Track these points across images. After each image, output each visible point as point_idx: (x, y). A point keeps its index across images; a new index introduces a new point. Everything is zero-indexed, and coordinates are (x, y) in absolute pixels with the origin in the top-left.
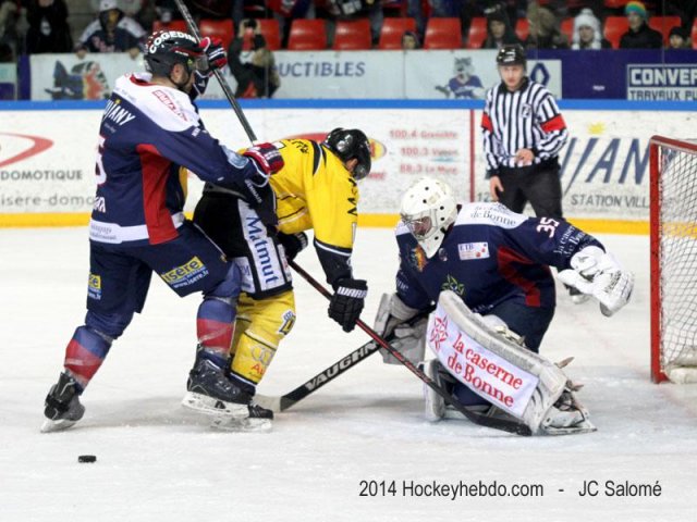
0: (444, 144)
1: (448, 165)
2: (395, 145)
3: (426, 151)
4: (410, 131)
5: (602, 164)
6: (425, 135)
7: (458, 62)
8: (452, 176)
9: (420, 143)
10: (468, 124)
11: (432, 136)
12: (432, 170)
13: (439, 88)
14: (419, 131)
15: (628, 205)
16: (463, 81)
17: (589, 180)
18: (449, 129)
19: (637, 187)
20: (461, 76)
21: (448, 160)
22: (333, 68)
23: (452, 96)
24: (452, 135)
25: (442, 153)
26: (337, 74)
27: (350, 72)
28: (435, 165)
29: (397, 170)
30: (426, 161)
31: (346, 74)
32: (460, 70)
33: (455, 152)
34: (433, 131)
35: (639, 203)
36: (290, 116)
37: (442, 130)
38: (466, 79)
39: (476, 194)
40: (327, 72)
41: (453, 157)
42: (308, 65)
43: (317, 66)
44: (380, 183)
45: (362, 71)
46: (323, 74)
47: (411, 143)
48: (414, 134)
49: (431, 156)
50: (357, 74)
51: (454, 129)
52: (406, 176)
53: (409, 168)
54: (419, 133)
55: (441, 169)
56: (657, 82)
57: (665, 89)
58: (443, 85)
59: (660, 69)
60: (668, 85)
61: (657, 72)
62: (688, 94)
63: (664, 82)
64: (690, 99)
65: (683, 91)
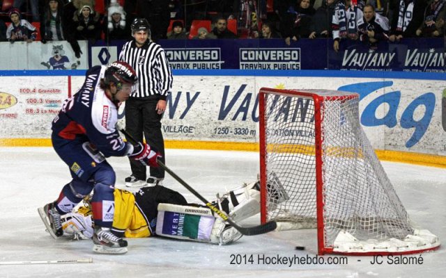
0: (53, 97)
1: (55, 109)
2: (23, 98)
3: (42, 101)
4: (32, 89)
6: (40, 91)
7: (55, 48)
9: (38, 96)
10: (67, 84)
11: (45, 91)
12: (46, 112)
13: (43, 63)
15: (165, 131)
16: (58, 59)
18: (55, 87)
19: (171, 120)
20: (57, 56)
21: (55, 106)
23: (52, 68)
24: (58, 91)
25: (51, 102)
28: (47, 109)
29: (24, 112)
30: (41, 107)
32: (56, 53)
33: (59, 101)
34: (46, 89)
35: (172, 130)
37: (51, 88)
38: (60, 58)
41: (58, 104)
44: (14, 120)
47: (33, 96)
48: (34, 91)
49: (44, 104)
51: (59, 87)
52: (30, 116)
53: (31, 110)
54: (37, 89)
55: (51, 111)
56: (175, 59)
57: (180, 63)
58: (46, 62)
59: (178, 51)
60: (182, 60)
61: (175, 52)
62: (194, 65)
63: (180, 58)
64: (196, 68)
65: (191, 64)
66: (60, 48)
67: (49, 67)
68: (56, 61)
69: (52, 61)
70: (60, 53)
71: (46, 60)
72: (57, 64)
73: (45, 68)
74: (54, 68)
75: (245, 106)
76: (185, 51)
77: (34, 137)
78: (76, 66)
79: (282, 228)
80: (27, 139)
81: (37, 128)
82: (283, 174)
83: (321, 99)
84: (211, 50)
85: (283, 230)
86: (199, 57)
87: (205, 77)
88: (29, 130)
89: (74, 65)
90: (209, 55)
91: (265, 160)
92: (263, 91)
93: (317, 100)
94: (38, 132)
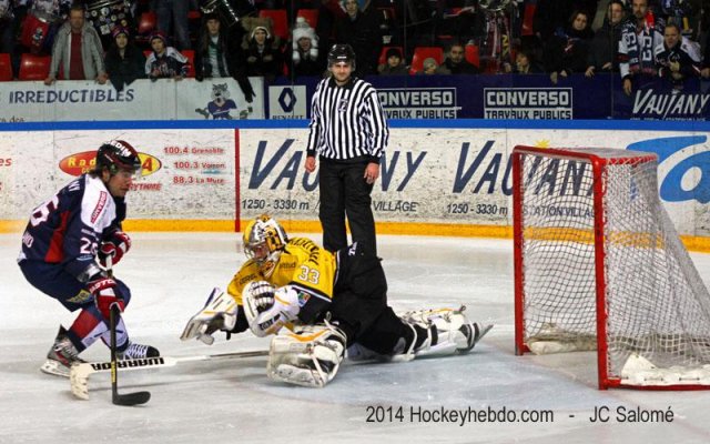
0: (212, 159)
1: (216, 177)
2: (169, 160)
3: (196, 165)
4: (182, 148)
6: (195, 151)
7: (215, 88)
8: (219, 186)
9: (191, 158)
10: (233, 140)
11: (202, 151)
12: (203, 181)
13: (198, 110)
14: (190, 147)
18: (217, 145)
19: (384, 193)
20: (219, 100)
21: (215, 173)
22: (106, 94)
23: (211, 117)
24: (220, 151)
25: (210, 166)
26: (110, 100)
27: (121, 98)
28: (205, 176)
29: (172, 181)
30: (196, 173)
31: (118, 99)
33: (222, 165)
34: (203, 147)
35: (386, 207)
37: (210, 146)
38: (223, 102)
39: (242, 201)
40: (101, 98)
41: (221, 170)
42: (84, 92)
43: (92, 92)
44: (156, 193)
45: (132, 97)
46: (97, 100)
47: (184, 158)
48: (186, 150)
49: (201, 169)
50: (127, 99)
51: (221, 146)
52: (180, 187)
53: (182, 179)
54: (190, 149)
55: (209, 180)
56: (391, 103)
57: (398, 109)
58: (202, 109)
59: (394, 92)
60: (401, 105)
61: (391, 94)
62: (418, 113)
63: (397, 103)
64: (420, 117)
65: (414, 111)
66: (223, 88)
67: (207, 116)
68: (218, 107)
69: (212, 107)
70: (223, 95)
71: (204, 106)
72: (218, 112)
73: (202, 117)
74: (215, 117)
75: (491, 172)
76: (405, 92)
77: (185, 217)
78: (246, 115)
79: (546, 350)
80: (174, 221)
81: (190, 205)
82: (547, 272)
83: (603, 162)
84: (442, 91)
85: (548, 353)
86: (426, 101)
87: (434, 130)
88: (179, 208)
89: (243, 113)
90: (439, 98)
91: (520, 250)
92: (519, 151)
93: (597, 163)
94: (191, 210)
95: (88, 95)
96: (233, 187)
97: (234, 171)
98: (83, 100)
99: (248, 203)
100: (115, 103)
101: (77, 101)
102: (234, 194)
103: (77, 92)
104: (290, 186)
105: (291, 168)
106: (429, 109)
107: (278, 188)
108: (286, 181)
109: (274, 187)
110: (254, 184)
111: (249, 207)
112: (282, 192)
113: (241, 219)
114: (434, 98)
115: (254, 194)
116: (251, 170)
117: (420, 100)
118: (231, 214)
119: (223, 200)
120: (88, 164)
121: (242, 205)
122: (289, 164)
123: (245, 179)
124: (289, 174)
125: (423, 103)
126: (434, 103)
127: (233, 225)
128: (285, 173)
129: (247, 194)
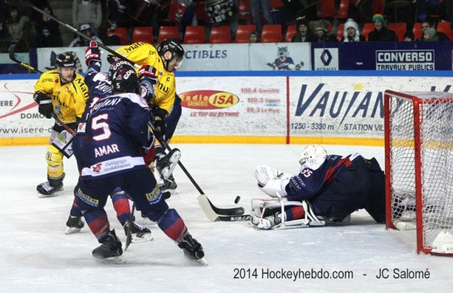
0: (272, 96)
1: (274, 108)
2: (244, 97)
3: (262, 100)
4: (253, 89)
5: (361, 106)
6: (261, 91)
7: (280, 49)
8: (277, 114)
9: (258, 95)
10: (285, 84)
11: (265, 91)
12: (266, 110)
13: (269, 64)
15: (376, 130)
16: (282, 60)
17: (354, 116)
18: (275, 87)
19: (382, 119)
21: (275, 105)
22: (209, 53)
23: (277, 69)
24: (277, 91)
25: (271, 101)
26: (211, 57)
27: (218, 56)
28: (267, 108)
29: (246, 111)
30: (263, 106)
31: (216, 57)
33: (278, 101)
34: (266, 88)
36: (185, 81)
37: (271, 88)
38: (284, 59)
39: (291, 124)
40: (205, 56)
41: (277, 103)
42: (195, 52)
43: (200, 52)
44: (236, 118)
45: (225, 54)
46: (203, 57)
47: (253, 96)
48: (255, 91)
49: (265, 103)
50: (223, 57)
51: (278, 87)
52: (251, 114)
53: (252, 109)
54: (258, 89)
55: (270, 110)
56: (392, 60)
57: (397, 64)
58: (271, 63)
59: (395, 53)
60: (399, 61)
61: (392, 54)
62: (410, 67)
63: (397, 60)
64: (411, 69)
65: (407, 65)
66: (285, 49)
67: (274, 68)
68: (281, 62)
69: (278, 62)
70: (285, 54)
71: (272, 61)
72: (281, 65)
73: (271, 69)
74: (280, 68)
76: (402, 53)
77: (255, 135)
78: (300, 67)
80: (247, 137)
81: (257, 127)
83: (420, 101)
84: (425, 52)
86: (415, 59)
88: (250, 128)
89: (297, 66)
90: (423, 57)
93: (416, 102)
94: (257, 130)
95: (197, 54)
96: (286, 114)
97: (286, 105)
98: (194, 57)
99: (295, 126)
100: (215, 59)
101: (190, 58)
102: (286, 119)
103: (190, 52)
104: (322, 114)
105: (322, 103)
106: (417, 64)
107: (314, 115)
108: (319, 111)
109: (311, 115)
110: (299, 112)
111: (296, 128)
112: (316, 118)
113: (291, 135)
114: (420, 56)
115: (299, 119)
116: (296, 104)
117: (411, 58)
118: (284, 132)
119: (279, 123)
120: (191, 99)
121: (291, 127)
122: (321, 100)
123: (293, 110)
124: (321, 106)
125: (413, 60)
126: (420, 60)
127: (285, 140)
128: (319, 106)
129: (295, 119)
